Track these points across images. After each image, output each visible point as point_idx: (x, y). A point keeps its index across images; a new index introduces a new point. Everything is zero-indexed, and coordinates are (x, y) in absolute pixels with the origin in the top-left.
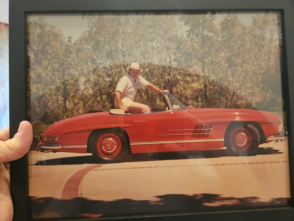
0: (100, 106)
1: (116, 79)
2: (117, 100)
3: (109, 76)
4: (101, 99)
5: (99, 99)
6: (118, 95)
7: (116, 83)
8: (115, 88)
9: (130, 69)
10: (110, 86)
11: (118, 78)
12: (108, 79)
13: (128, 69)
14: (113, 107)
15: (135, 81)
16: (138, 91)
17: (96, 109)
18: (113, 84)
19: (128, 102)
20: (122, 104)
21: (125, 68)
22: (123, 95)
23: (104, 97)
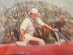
0: (9, 40)
1: (21, 20)
2: (21, 36)
3: (16, 18)
4: (10, 34)
5: (8, 34)
6: (22, 32)
7: (21, 23)
8: (20, 27)
9: (31, 13)
10: (16, 25)
11: (22, 20)
12: (15, 20)
13: (29, 13)
14: (18, 40)
15: (35, 22)
16: (37, 29)
17: (7, 41)
18: (18, 24)
19: (29, 37)
20: (25, 38)
21: (27, 12)
22: (26, 32)
23: (12, 33)
